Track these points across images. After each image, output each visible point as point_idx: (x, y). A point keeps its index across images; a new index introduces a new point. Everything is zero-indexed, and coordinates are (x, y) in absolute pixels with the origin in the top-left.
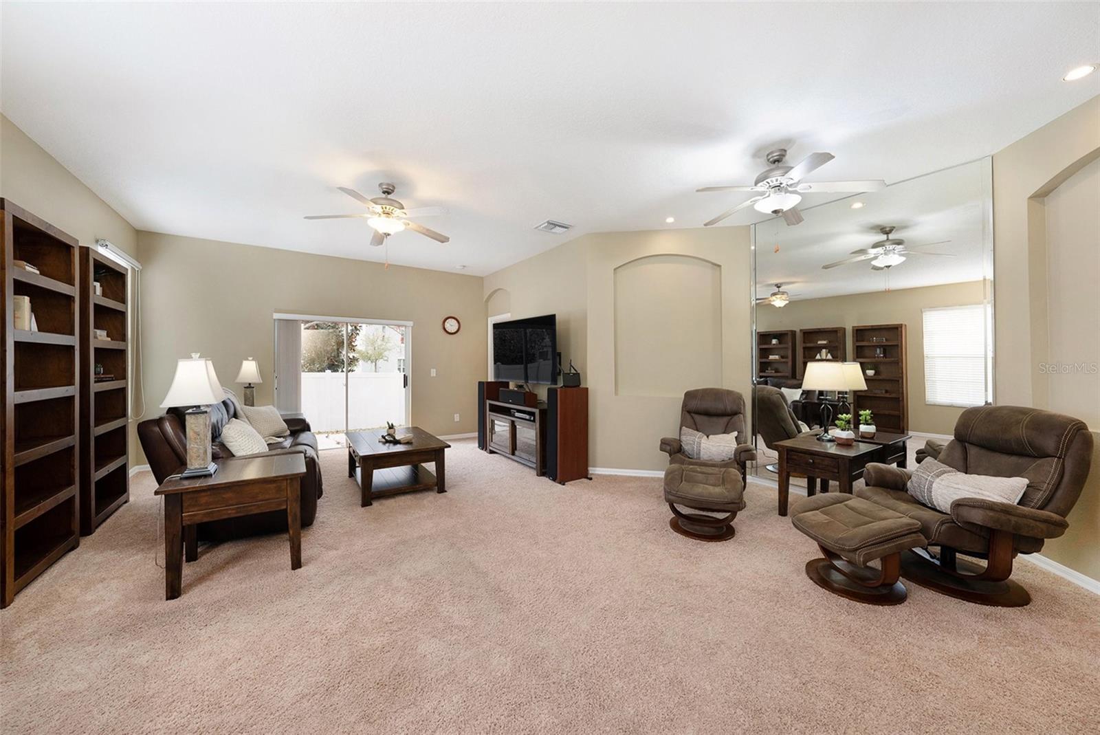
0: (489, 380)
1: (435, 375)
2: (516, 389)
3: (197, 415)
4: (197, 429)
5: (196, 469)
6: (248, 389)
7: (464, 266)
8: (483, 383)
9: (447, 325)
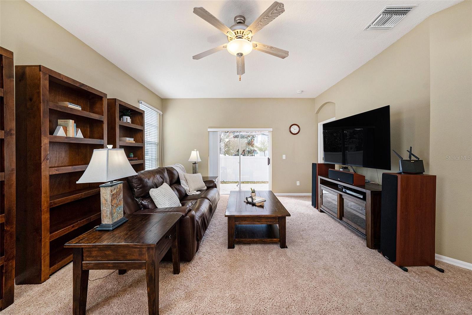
0: (319, 162)
1: (285, 158)
2: (341, 170)
3: (106, 188)
4: (106, 198)
5: (106, 224)
6: (194, 165)
7: (302, 91)
8: (316, 164)
9: (292, 129)
